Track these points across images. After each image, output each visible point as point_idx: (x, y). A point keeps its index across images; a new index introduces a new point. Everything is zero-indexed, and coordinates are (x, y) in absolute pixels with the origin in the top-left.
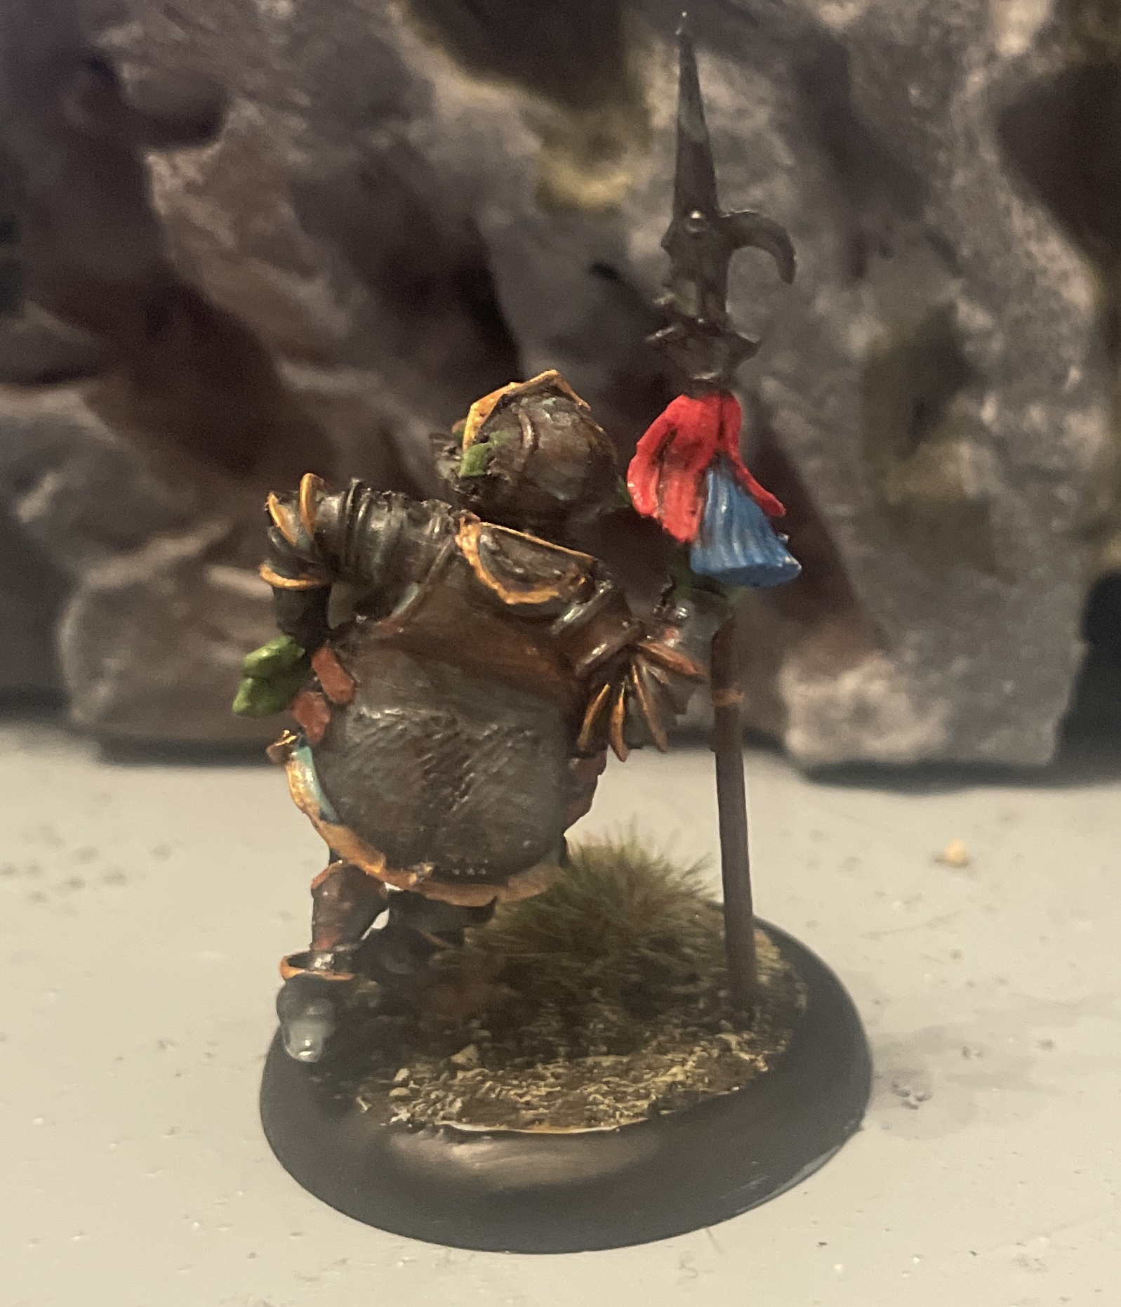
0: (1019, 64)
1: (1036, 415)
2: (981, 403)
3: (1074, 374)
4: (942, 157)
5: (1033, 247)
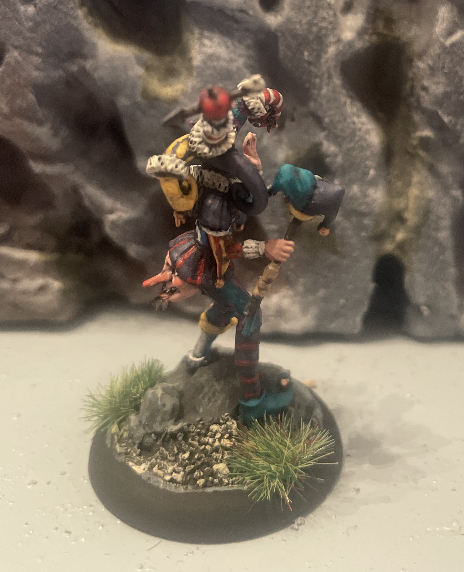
0: (350, 44)
1: (355, 189)
3: (372, 172)
4: (317, 81)
5: (355, 119)
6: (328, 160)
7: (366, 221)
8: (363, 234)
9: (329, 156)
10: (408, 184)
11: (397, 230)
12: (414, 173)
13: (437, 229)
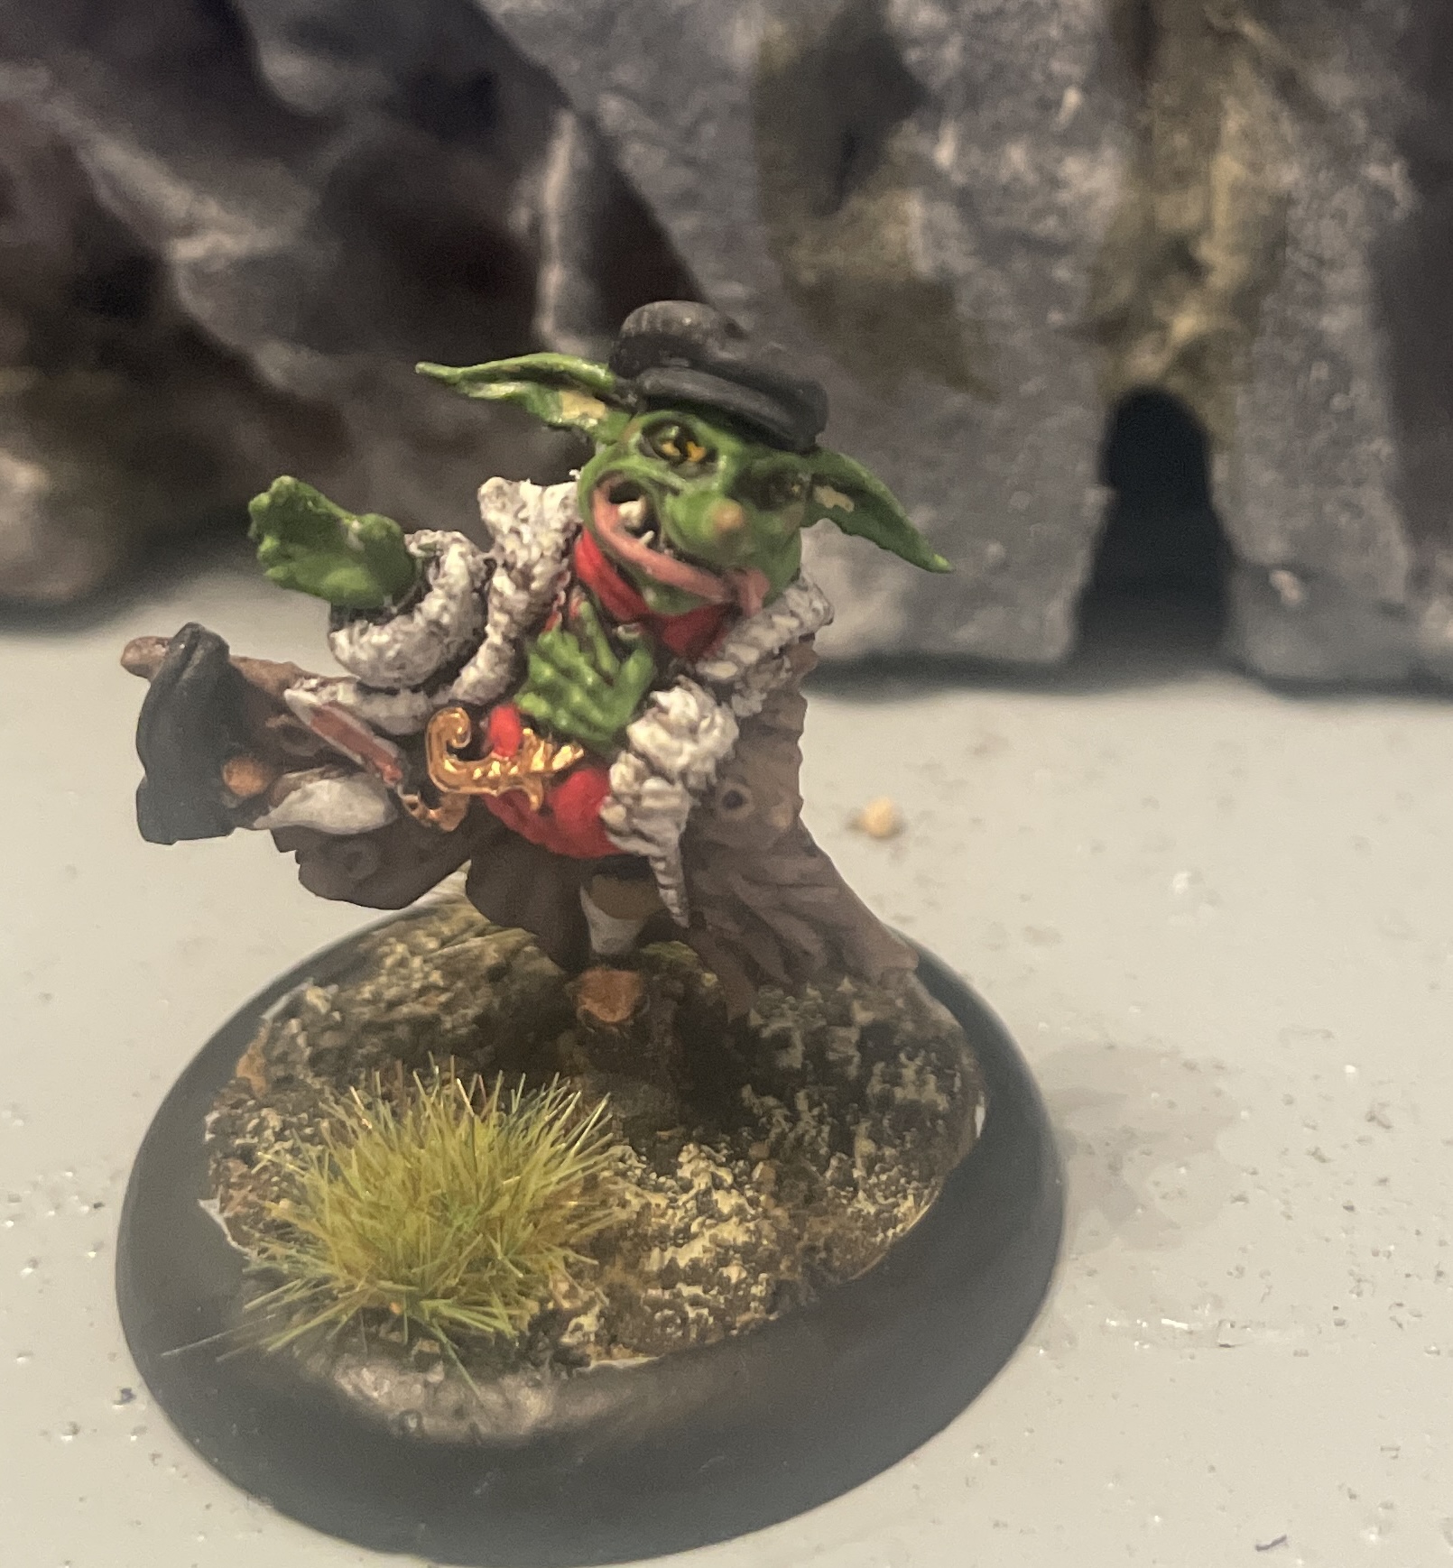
1: (1017, 156)
2: (936, 140)
3: (1072, 98)
6: (913, 56)
7: (1062, 272)
8: (1056, 317)
9: (915, 42)
10: (1209, 143)
11: (1174, 303)
12: (1229, 102)
13: (1317, 301)
